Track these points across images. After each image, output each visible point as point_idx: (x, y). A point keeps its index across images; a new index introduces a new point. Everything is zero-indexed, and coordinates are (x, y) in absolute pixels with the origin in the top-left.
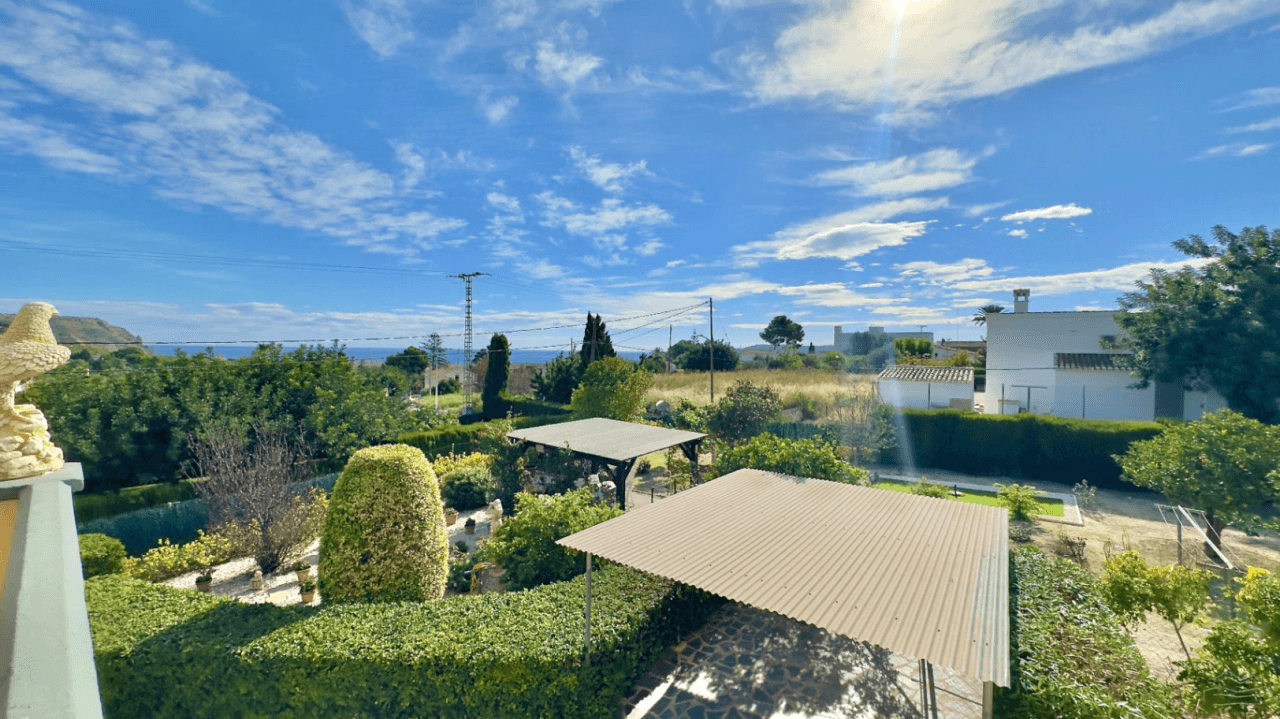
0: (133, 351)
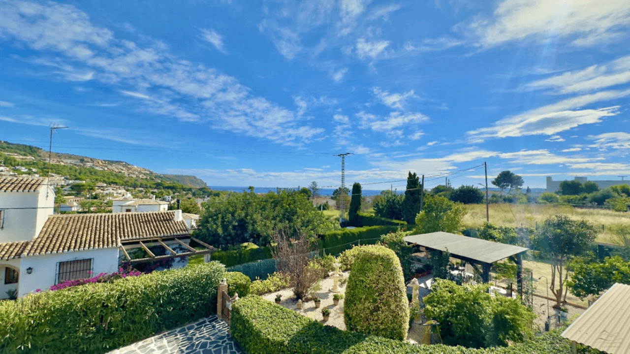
0: (204, 188)
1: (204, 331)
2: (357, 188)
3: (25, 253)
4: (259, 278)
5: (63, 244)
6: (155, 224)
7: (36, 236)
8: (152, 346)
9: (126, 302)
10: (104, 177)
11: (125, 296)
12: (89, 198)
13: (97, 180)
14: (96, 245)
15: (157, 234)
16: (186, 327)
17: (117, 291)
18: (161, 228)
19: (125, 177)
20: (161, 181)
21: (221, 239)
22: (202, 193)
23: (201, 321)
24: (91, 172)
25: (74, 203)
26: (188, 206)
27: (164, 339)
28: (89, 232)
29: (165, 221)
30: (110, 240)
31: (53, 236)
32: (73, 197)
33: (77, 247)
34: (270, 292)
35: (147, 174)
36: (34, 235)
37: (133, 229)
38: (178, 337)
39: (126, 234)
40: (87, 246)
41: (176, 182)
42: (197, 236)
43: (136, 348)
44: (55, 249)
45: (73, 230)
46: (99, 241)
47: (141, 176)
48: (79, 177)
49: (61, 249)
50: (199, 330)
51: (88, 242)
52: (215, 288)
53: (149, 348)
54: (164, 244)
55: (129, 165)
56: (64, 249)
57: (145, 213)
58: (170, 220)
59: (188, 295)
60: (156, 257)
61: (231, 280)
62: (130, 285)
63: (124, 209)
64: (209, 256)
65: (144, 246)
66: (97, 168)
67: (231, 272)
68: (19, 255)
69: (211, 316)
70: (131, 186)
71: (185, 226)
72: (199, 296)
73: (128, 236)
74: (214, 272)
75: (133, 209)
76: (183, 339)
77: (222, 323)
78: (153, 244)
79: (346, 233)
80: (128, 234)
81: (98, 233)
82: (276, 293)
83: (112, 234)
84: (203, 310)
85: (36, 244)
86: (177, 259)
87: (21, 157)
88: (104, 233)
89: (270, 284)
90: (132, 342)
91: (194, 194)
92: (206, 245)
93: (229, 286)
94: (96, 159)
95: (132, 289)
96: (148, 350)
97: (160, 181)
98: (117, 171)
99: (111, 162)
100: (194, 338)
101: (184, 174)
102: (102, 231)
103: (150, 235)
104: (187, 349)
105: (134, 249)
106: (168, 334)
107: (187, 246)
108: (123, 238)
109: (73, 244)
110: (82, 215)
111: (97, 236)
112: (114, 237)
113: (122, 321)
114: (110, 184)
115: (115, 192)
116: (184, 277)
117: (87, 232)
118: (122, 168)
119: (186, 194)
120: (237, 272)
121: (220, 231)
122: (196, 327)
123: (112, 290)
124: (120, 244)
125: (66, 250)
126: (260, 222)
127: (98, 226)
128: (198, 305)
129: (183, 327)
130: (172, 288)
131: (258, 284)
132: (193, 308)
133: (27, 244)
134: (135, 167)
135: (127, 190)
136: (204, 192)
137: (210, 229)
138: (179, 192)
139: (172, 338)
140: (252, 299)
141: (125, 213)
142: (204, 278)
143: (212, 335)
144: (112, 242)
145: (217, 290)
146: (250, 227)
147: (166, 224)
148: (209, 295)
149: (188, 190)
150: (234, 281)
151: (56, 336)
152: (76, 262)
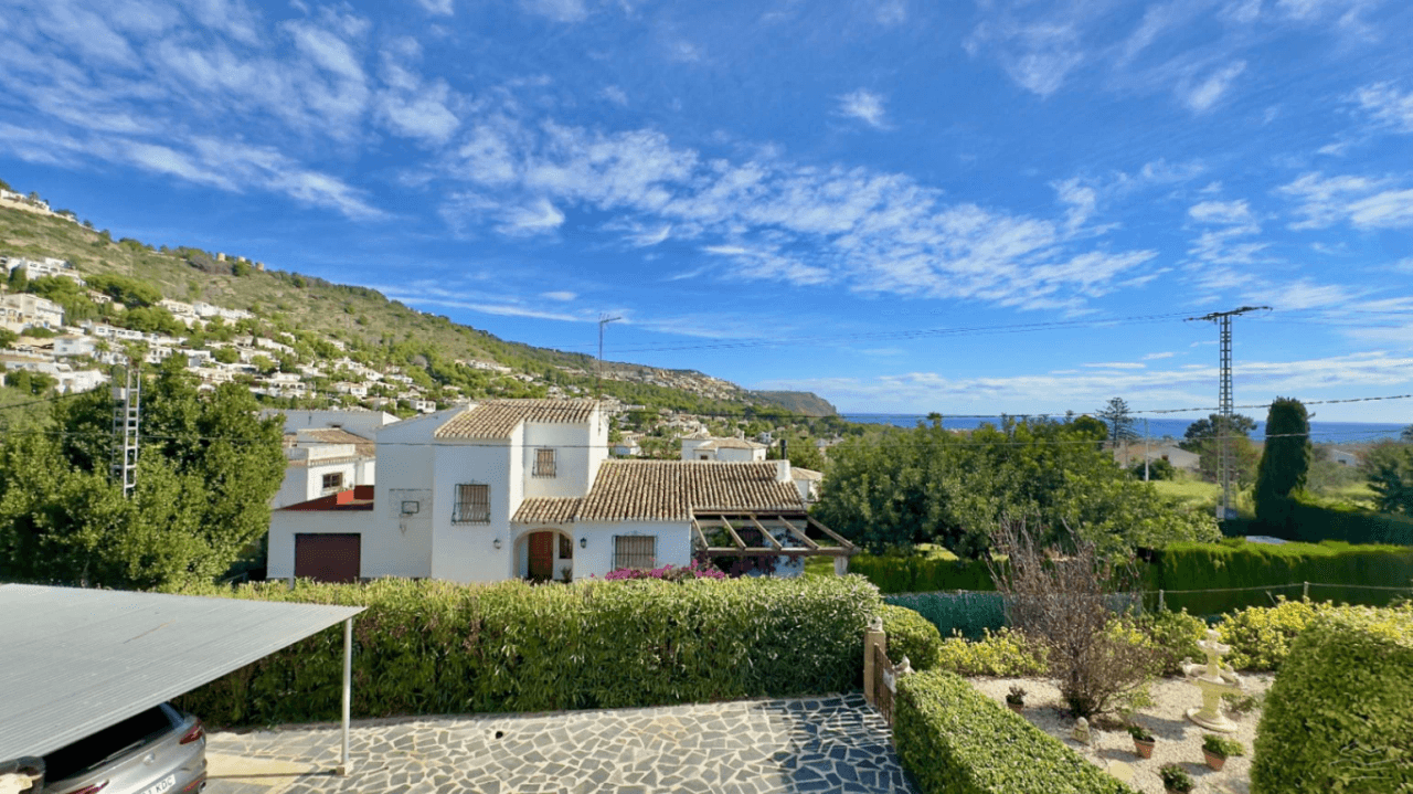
0: (832, 418)
1: (837, 721)
2: (1287, 416)
3: (578, 516)
4: (960, 634)
5: (619, 507)
6: (744, 485)
7: (589, 491)
8: (744, 719)
9: (701, 623)
10: (669, 398)
11: (701, 612)
12: (650, 435)
13: (660, 404)
14: (660, 514)
15: (748, 505)
16: (803, 701)
17: (688, 601)
18: (755, 492)
19: (699, 398)
20: (754, 404)
21: (867, 528)
22: (827, 427)
23: (832, 697)
24: (652, 391)
25: (632, 442)
26: (802, 453)
27: (764, 711)
28: (651, 492)
29: (760, 480)
30: (678, 508)
31: (608, 493)
32: (631, 432)
33: (636, 514)
34: (992, 674)
35: (731, 391)
36: (586, 489)
37: (711, 491)
38: (789, 716)
39: (701, 500)
40: (648, 514)
41: (779, 405)
42: (820, 517)
43: (719, 714)
44: (611, 515)
45: (630, 486)
46: (663, 508)
47: (721, 396)
48: (638, 399)
49: (617, 514)
50: (828, 716)
51: (648, 508)
52: (857, 633)
53: (739, 720)
54: (759, 524)
55: (703, 376)
56: (620, 515)
57: (729, 463)
58: (770, 479)
59: (804, 635)
60: (747, 549)
61: (893, 624)
62: (707, 594)
63: (698, 454)
64: (845, 562)
65: (728, 525)
66: (660, 384)
67: (893, 607)
68: (572, 517)
69: (850, 694)
70: (707, 413)
71: (796, 493)
72: (826, 643)
73: (704, 504)
74: (854, 598)
75: (710, 455)
76: (798, 723)
77: (876, 715)
78: (741, 524)
79: (1246, 553)
80: (703, 499)
81: (662, 494)
82: (1010, 683)
83: (681, 497)
84: (834, 676)
85: (589, 504)
86: (784, 559)
87: (574, 371)
88: (670, 494)
89: (991, 656)
90: (713, 700)
91: (812, 430)
92: (838, 537)
93: (888, 636)
94: (657, 369)
95: (710, 602)
96: (739, 723)
97: (751, 405)
98: (686, 387)
99: (677, 373)
100: (820, 729)
101: (793, 390)
102: (667, 491)
103: (737, 505)
104: (806, 747)
105: (713, 527)
106: (772, 704)
107: (801, 535)
108: (696, 506)
109: (631, 509)
110: (641, 461)
111: (661, 500)
112: (684, 503)
113: (697, 657)
114: (677, 410)
115: (685, 425)
116: (797, 596)
117: (648, 490)
118: (694, 382)
119: (798, 430)
120: (907, 609)
121: (866, 510)
122: (822, 707)
123: (681, 597)
124: (692, 517)
125: (623, 518)
126: (961, 499)
127: (662, 482)
128: (824, 663)
129: (796, 700)
130: (776, 614)
131: (956, 648)
132: (814, 665)
133: (580, 502)
134: (713, 379)
135: (702, 422)
136: (831, 425)
137: (845, 504)
138: (785, 426)
139: (778, 714)
140: (944, 680)
141: (698, 462)
142: (835, 608)
143: (857, 736)
144: (682, 511)
145: (863, 638)
146: (936, 509)
147: (763, 486)
148: (847, 646)
149: (801, 422)
150: (901, 628)
151: (612, 654)
152: (634, 539)
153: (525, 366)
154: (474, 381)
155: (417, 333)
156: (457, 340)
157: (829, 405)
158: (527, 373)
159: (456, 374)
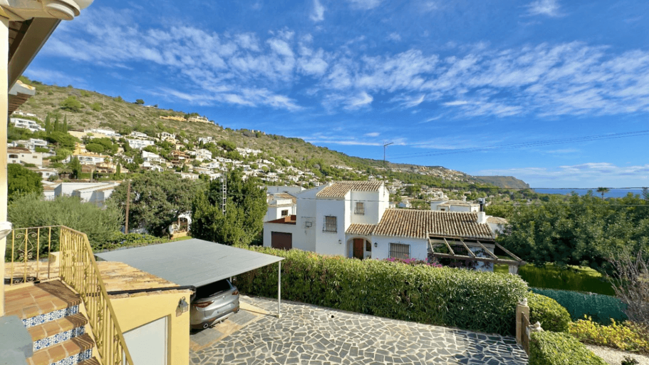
0: (526, 190)
1: (496, 348)
3: (373, 233)
4: (590, 319)
5: (392, 230)
6: (458, 223)
7: (379, 222)
8: (443, 335)
9: (421, 285)
10: (426, 180)
11: (421, 280)
12: (416, 198)
13: (422, 183)
14: (412, 235)
15: (459, 234)
16: (477, 334)
17: (414, 274)
18: (464, 228)
19: (442, 180)
20: (475, 183)
21: (532, 252)
22: (522, 196)
23: (495, 336)
24: (418, 177)
25: (407, 202)
26: (502, 210)
27: (454, 334)
28: (408, 224)
29: (467, 221)
30: (421, 232)
31: (388, 223)
32: (407, 197)
33: (400, 234)
34: (615, 347)
35: (461, 176)
36: (378, 221)
37: (439, 225)
38: (467, 339)
39: (433, 230)
40: (406, 234)
41: (490, 184)
42: (502, 243)
43: (430, 330)
44: (388, 233)
45: (398, 221)
46: (414, 232)
47: (455, 179)
48: (410, 181)
49: (391, 233)
50: (491, 345)
51: (406, 231)
52: (511, 305)
53: (440, 335)
54: (465, 244)
55: (445, 169)
56: (392, 234)
57: (450, 212)
58: (473, 221)
59: (478, 301)
60: (455, 255)
61: (535, 304)
62: (424, 272)
63: (440, 208)
64: (516, 269)
65: (447, 243)
66: (422, 173)
67: (538, 295)
68: (371, 233)
69: (507, 337)
70: (447, 187)
71: (489, 229)
72: (491, 307)
73: (435, 232)
74: (510, 286)
75: (446, 209)
76: (472, 344)
77: (522, 351)
78: (455, 243)
80: (435, 229)
81: (413, 226)
82: (627, 355)
83: (423, 227)
84: (497, 325)
85: (379, 228)
86: (481, 263)
87: (380, 169)
88: (417, 226)
89: (615, 336)
90: (427, 323)
91: (512, 197)
92: (512, 255)
93: (531, 310)
94: (421, 166)
95: (425, 276)
96: (439, 337)
97: (473, 183)
98: (436, 175)
99: (431, 168)
100: (484, 349)
101: (499, 175)
102: (416, 224)
103: (453, 233)
104: (474, 356)
105: (439, 243)
106: (458, 331)
107: (492, 252)
108: (431, 233)
109: (398, 231)
110: (411, 210)
111: (413, 228)
112: (424, 230)
113: (419, 301)
114: (431, 186)
115: (435, 194)
116: (474, 280)
117: (407, 223)
118: (440, 172)
119: (502, 197)
120: (547, 297)
121: (531, 241)
122: (488, 339)
123: (411, 271)
124: (428, 237)
125: (394, 235)
126: (602, 239)
127: (414, 220)
128: (491, 317)
129: (473, 333)
130: (462, 287)
131: (588, 326)
132: (484, 317)
133: (375, 226)
134: (451, 170)
135: (444, 192)
136: (525, 195)
137: (518, 237)
138: (494, 195)
139: (462, 337)
140: (565, 340)
141: (440, 212)
142: (497, 289)
143: (507, 358)
144: (423, 234)
145: (515, 308)
146: (581, 244)
147: (469, 225)
148: (505, 311)
149: (505, 193)
150: (541, 307)
152: (400, 245)
153: (358, 167)
154: (338, 174)
155: (316, 155)
156: (331, 157)
157: (524, 183)
158: (359, 170)
159: (330, 171)
